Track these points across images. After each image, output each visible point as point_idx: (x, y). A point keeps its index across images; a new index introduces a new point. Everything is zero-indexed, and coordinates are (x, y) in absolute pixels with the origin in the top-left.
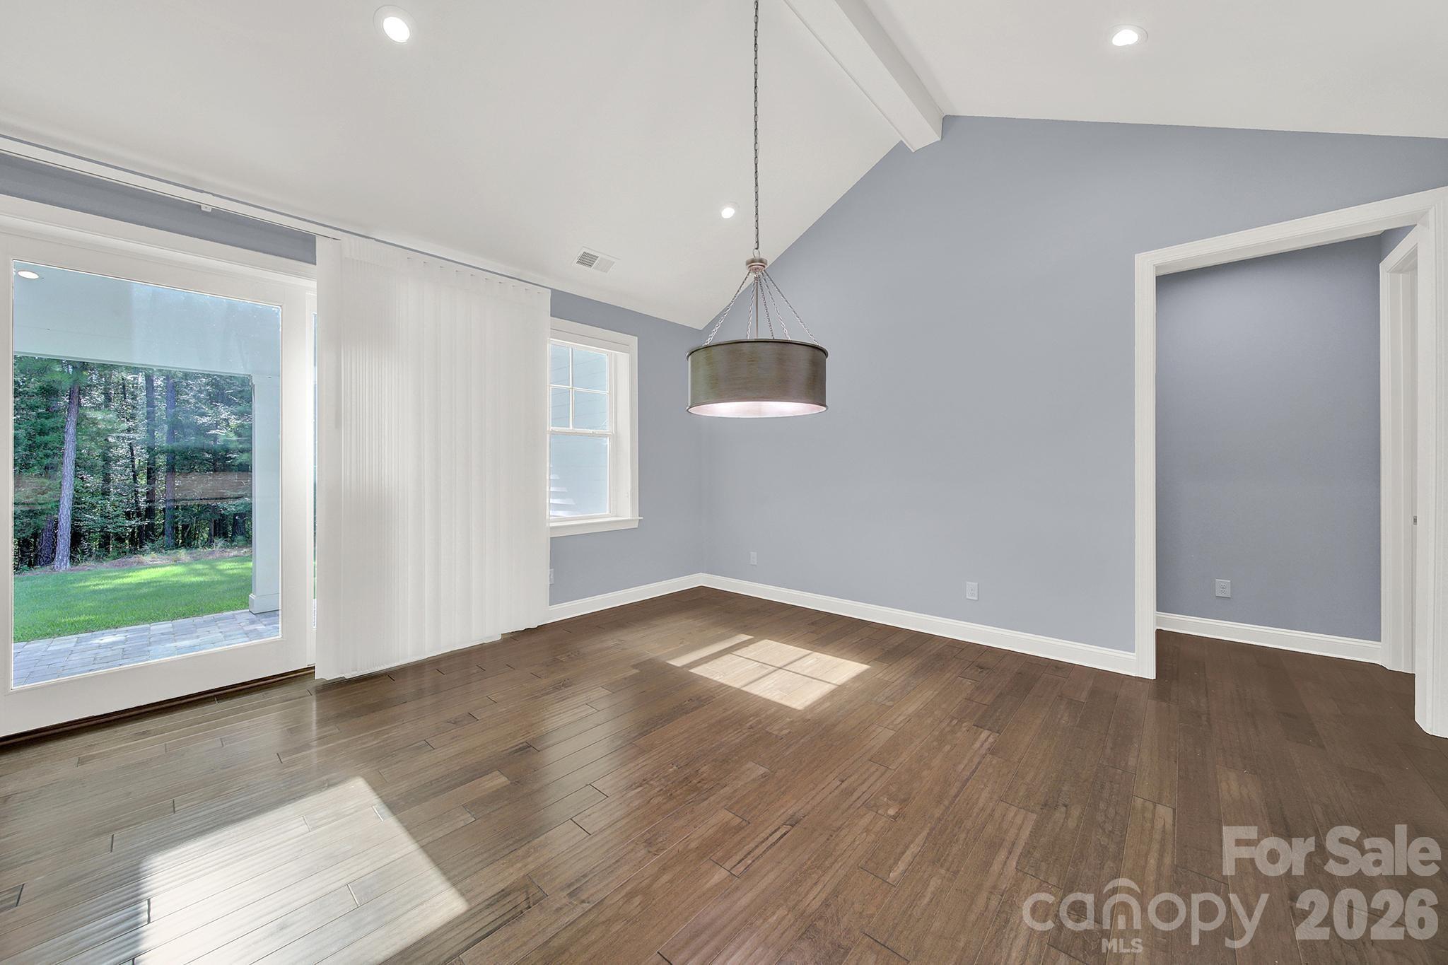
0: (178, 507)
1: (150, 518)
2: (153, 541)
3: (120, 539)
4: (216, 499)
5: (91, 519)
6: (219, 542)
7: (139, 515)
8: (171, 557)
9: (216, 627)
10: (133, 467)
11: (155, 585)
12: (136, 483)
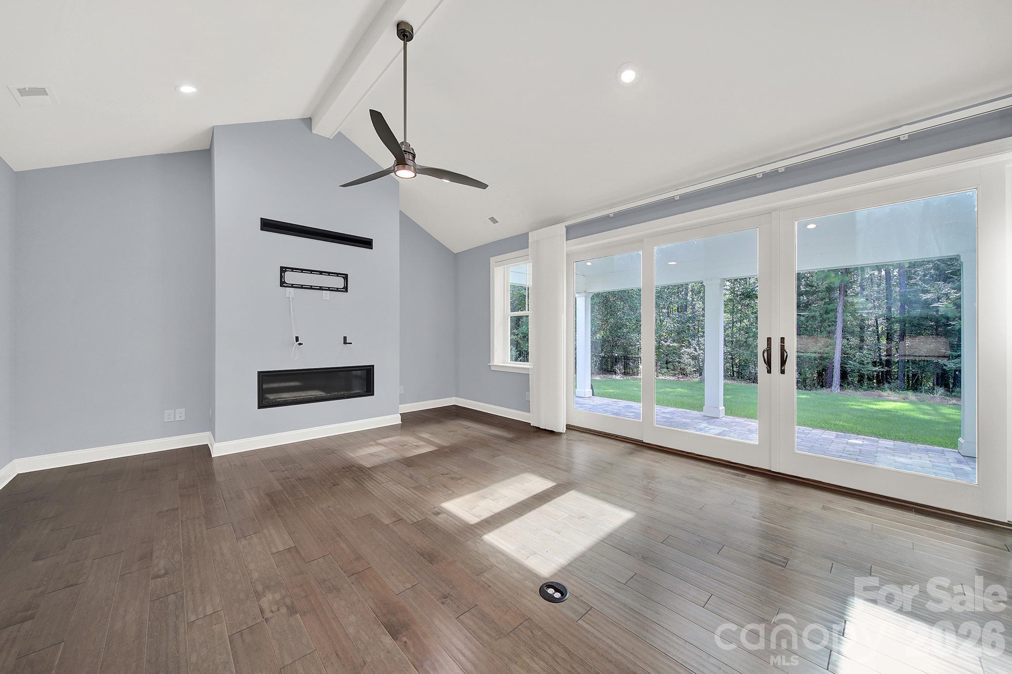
0: (908, 360)
1: (888, 367)
2: (889, 383)
3: (869, 379)
4: (939, 357)
5: (851, 365)
6: (941, 391)
7: (881, 364)
8: (901, 396)
9: (927, 456)
10: (878, 332)
11: (887, 412)
12: (880, 343)
